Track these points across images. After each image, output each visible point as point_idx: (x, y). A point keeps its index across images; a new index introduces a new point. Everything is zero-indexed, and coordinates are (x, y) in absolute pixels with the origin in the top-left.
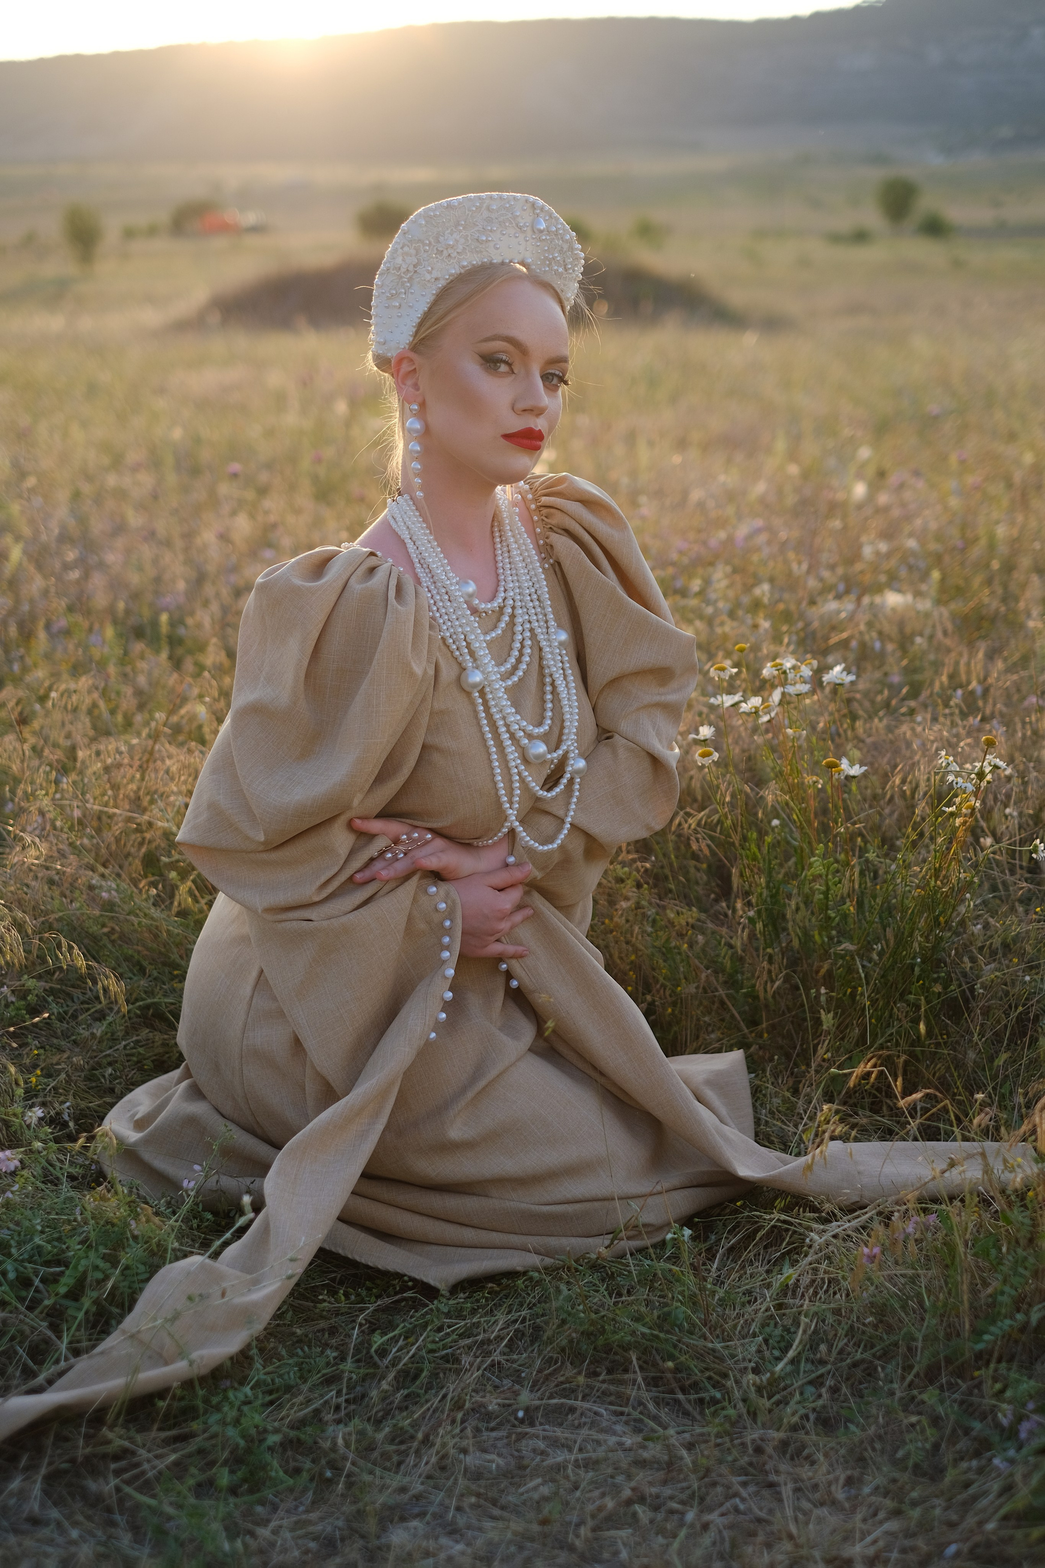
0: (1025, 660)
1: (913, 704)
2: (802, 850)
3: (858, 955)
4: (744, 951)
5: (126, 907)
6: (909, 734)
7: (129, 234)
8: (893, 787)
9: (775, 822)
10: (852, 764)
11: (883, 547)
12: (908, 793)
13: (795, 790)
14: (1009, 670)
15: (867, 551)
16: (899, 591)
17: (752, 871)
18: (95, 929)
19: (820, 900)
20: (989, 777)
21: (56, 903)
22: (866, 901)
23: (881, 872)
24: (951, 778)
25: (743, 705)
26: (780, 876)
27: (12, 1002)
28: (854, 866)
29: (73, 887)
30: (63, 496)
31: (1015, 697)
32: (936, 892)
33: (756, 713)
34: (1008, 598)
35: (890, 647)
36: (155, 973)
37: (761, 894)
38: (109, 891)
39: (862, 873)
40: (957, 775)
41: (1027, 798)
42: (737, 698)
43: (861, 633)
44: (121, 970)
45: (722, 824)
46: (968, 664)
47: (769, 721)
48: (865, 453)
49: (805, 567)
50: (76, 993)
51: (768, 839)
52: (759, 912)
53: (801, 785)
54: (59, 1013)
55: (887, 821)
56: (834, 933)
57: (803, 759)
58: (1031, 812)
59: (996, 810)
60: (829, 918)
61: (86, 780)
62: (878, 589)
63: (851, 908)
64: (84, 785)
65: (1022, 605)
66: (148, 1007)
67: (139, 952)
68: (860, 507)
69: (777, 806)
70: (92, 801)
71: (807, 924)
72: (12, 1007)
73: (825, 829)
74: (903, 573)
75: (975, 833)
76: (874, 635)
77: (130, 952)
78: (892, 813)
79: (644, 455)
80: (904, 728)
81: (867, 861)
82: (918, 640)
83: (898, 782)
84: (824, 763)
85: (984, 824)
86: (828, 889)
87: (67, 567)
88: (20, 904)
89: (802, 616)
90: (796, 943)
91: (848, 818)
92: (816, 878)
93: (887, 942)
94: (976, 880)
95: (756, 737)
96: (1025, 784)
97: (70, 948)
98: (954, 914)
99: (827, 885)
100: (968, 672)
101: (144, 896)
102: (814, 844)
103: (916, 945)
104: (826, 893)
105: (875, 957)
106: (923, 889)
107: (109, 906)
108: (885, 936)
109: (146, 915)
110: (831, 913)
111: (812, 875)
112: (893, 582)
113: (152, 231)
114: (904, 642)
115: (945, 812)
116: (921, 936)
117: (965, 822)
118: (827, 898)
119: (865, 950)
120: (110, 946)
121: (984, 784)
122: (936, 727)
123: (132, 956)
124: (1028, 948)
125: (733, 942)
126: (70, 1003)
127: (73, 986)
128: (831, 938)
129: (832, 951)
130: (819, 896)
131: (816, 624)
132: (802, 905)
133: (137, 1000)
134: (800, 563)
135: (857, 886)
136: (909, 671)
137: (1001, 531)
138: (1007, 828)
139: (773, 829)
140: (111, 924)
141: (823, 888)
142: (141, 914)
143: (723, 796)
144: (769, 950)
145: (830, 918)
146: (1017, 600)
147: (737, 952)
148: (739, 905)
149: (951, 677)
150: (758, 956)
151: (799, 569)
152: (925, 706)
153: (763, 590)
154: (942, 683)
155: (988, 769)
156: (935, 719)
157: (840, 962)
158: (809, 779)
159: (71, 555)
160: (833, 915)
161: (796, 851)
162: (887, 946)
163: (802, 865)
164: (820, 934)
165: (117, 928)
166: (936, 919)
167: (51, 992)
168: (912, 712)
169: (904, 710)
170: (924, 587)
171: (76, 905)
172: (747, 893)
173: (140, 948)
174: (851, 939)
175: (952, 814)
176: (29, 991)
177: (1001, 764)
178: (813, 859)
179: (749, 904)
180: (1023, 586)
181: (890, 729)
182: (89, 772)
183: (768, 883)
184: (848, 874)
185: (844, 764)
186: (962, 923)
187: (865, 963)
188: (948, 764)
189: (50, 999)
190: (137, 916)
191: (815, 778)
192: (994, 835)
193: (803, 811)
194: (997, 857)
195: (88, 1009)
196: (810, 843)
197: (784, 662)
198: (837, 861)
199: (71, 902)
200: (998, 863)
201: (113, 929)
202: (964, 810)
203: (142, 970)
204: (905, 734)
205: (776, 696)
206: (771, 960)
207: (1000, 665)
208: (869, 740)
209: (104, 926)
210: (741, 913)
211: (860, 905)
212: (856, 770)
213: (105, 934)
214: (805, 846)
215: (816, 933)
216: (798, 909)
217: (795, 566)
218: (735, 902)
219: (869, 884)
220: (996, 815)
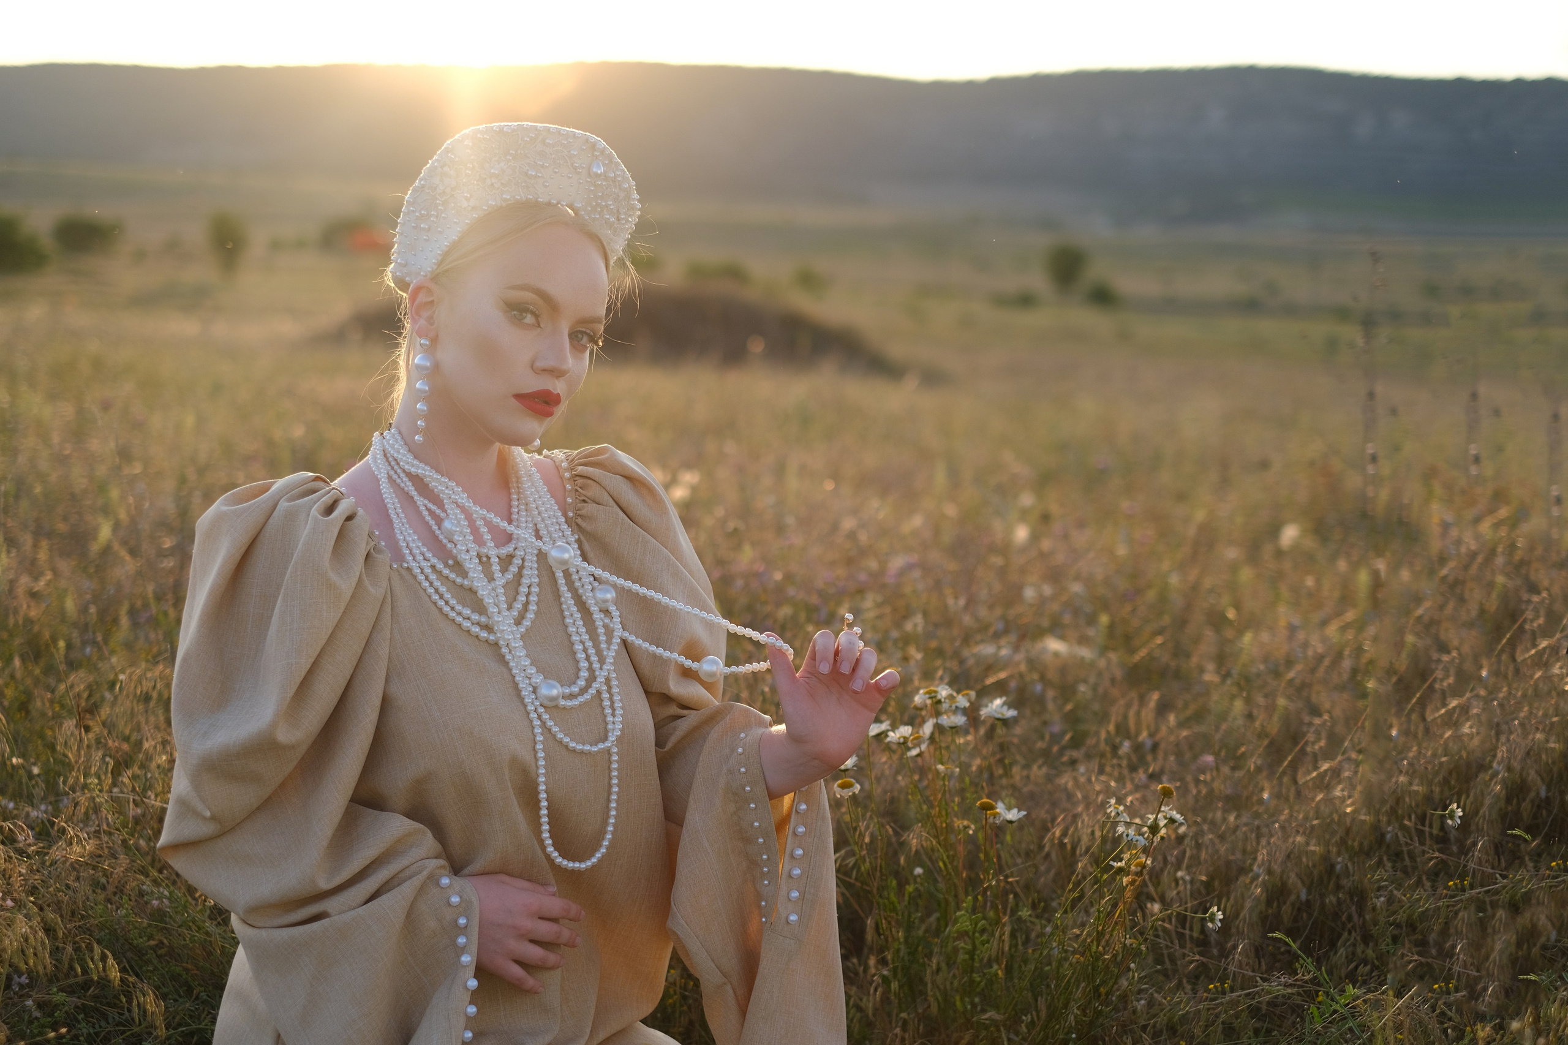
0: (1199, 716)
1: (1075, 754)
2: (947, 902)
3: (1005, 1026)
4: (874, 1015)
5: (178, 918)
6: (1070, 785)
7: (276, 246)
8: (1052, 840)
9: (919, 871)
10: (1009, 809)
11: (1047, 590)
12: (1069, 847)
13: (942, 834)
14: (1181, 725)
15: (1029, 593)
16: (1062, 638)
17: (889, 923)
18: (141, 941)
19: (964, 960)
20: (1163, 831)
21: (100, 908)
22: (1016, 966)
23: (1033, 935)
24: (1121, 829)
25: (891, 734)
26: (921, 933)
27: (36, 1018)
28: (1004, 925)
29: (120, 890)
30: (169, 485)
31: (1188, 756)
32: (1097, 959)
33: (904, 744)
34: (1180, 651)
35: (1051, 694)
36: (203, 995)
37: (898, 950)
38: (159, 898)
39: (1013, 935)
40: (1128, 825)
41: (1200, 863)
42: (884, 726)
43: (1021, 676)
44: (165, 990)
45: (859, 869)
46: (1138, 714)
47: (918, 755)
48: (1027, 499)
49: (962, 602)
50: (112, 1013)
51: (910, 888)
52: (894, 971)
53: (950, 828)
54: (89, 1034)
55: (1042, 880)
56: (977, 1000)
57: (954, 801)
58: (1204, 878)
59: (1166, 873)
60: (972, 981)
61: (149, 775)
62: (1040, 633)
63: (1000, 972)
64: (147, 780)
65: (1194, 660)
66: (192, 1034)
67: (187, 970)
68: (1024, 549)
69: (922, 852)
70: (153, 797)
71: (948, 987)
72: (36, 1024)
73: (973, 883)
74: (1067, 618)
75: (1142, 897)
76: (1036, 676)
77: (178, 970)
78: (1048, 870)
79: (793, 483)
80: (1066, 780)
81: (1020, 919)
82: (1082, 688)
83: (1058, 834)
84: (978, 804)
85: (1151, 889)
86: (975, 948)
87: (162, 554)
88: (58, 906)
89: (956, 654)
90: (934, 1009)
91: (1000, 870)
92: (961, 935)
93: (1038, 1012)
94: (1143, 948)
95: (900, 778)
96: (1198, 846)
97: (104, 958)
98: (1116, 987)
99: (974, 945)
100: (1138, 723)
101: (200, 907)
102: (962, 895)
103: (1071, 1018)
104: (972, 954)
105: (1024, 1029)
106: (1082, 955)
107: (159, 915)
108: (1036, 1007)
109: (199, 928)
110: (976, 977)
111: (958, 932)
112: (1056, 628)
113: (300, 245)
114: (1066, 691)
115: (1112, 867)
116: (1078, 1008)
117: (1133, 882)
118: (972, 959)
119: (1013, 1023)
120: (155, 962)
121: (1157, 839)
122: (1103, 778)
123: (180, 975)
124: (1197, 1031)
125: (863, 1004)
126: (103, 1024)
127: (109, 1005)
128: (974, 1006)
129: (974, 1019)
130: (962, 956)
131: (971, 662)
132: (943, 965)
133: (180, 1025)
134: (956, 598)
135: (1007, 948)
136: (1072, 719)
137: (1174, 580)
138: (1178, 893)
139: (915, 878)
140: (159, 936)
141: (969, 947)
142: (194, 928)
143: (862, 836)
144: (904, 1015)
145: (974, 981)
146: (1188, 656)
147: (867, 1016)
148: (872, 961)
149: (1118, 727)
150: (890, 1023)
151: (955, 603)
152: (1088, 757)
153: (916, 624)
154: (1108, 732)
155: (1162, 823)
156: (1101, 771)
157: (984, 1033)
158: (959, 823)
159: (168, 543)
160: (978, 979)
161: (939, 905)
162: (1038, 1017)
163: (945, 920)
164: (962, 1000)
165: (165, 941)
166: (1096, 989)
167: (83, 1009)
168: (1073, 763)
169: (1065, 759)
170: (1091, 632)
171: (122, 912)
172: (881, 950)
173: (189, 966)
174: (997, 1008)
175: (1120, 870)
176: (56, 1006)
177: (1178, 817)
178: (958, 914)
179: (883, 962)
180: (1197, 640)
181: (1049, 779)
182: (153, 765)
183: (906, 938)
184: (997, 934)
185: (1000, 808)
186: (1124, 998)
187: (1012, 1036)
188: (1118, 814)
189: (81, 1017)
190: (190, 928)
191: (966, 823)
192: (1163, 900)
193: (951, 859)
194: (1166, 925)
195: (124, 1032)
196: (956, 896)
197: (939, 689)
198: (984, 918)
199: (118, 908)
200: (1165, 930)
201: (162, 943)
202: (1133, 868)
203: (189, 991)
204: (1066, 783)
205: (928, 729)
206: (904, 1028)
207: (1172, 718)
208: (1025, 790)
209: (151, 937)
210: (873, 971)
211: (1009, 970)
212: (1013, 815)
213: (151, 948)
214: (951, 899)
215: (958, 998)
216: (938, 970)
217: (950, 601)
218: (868, 958)
219: (1020, 947)
220: (1165, 878)
